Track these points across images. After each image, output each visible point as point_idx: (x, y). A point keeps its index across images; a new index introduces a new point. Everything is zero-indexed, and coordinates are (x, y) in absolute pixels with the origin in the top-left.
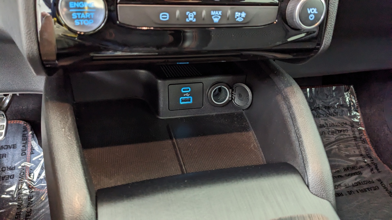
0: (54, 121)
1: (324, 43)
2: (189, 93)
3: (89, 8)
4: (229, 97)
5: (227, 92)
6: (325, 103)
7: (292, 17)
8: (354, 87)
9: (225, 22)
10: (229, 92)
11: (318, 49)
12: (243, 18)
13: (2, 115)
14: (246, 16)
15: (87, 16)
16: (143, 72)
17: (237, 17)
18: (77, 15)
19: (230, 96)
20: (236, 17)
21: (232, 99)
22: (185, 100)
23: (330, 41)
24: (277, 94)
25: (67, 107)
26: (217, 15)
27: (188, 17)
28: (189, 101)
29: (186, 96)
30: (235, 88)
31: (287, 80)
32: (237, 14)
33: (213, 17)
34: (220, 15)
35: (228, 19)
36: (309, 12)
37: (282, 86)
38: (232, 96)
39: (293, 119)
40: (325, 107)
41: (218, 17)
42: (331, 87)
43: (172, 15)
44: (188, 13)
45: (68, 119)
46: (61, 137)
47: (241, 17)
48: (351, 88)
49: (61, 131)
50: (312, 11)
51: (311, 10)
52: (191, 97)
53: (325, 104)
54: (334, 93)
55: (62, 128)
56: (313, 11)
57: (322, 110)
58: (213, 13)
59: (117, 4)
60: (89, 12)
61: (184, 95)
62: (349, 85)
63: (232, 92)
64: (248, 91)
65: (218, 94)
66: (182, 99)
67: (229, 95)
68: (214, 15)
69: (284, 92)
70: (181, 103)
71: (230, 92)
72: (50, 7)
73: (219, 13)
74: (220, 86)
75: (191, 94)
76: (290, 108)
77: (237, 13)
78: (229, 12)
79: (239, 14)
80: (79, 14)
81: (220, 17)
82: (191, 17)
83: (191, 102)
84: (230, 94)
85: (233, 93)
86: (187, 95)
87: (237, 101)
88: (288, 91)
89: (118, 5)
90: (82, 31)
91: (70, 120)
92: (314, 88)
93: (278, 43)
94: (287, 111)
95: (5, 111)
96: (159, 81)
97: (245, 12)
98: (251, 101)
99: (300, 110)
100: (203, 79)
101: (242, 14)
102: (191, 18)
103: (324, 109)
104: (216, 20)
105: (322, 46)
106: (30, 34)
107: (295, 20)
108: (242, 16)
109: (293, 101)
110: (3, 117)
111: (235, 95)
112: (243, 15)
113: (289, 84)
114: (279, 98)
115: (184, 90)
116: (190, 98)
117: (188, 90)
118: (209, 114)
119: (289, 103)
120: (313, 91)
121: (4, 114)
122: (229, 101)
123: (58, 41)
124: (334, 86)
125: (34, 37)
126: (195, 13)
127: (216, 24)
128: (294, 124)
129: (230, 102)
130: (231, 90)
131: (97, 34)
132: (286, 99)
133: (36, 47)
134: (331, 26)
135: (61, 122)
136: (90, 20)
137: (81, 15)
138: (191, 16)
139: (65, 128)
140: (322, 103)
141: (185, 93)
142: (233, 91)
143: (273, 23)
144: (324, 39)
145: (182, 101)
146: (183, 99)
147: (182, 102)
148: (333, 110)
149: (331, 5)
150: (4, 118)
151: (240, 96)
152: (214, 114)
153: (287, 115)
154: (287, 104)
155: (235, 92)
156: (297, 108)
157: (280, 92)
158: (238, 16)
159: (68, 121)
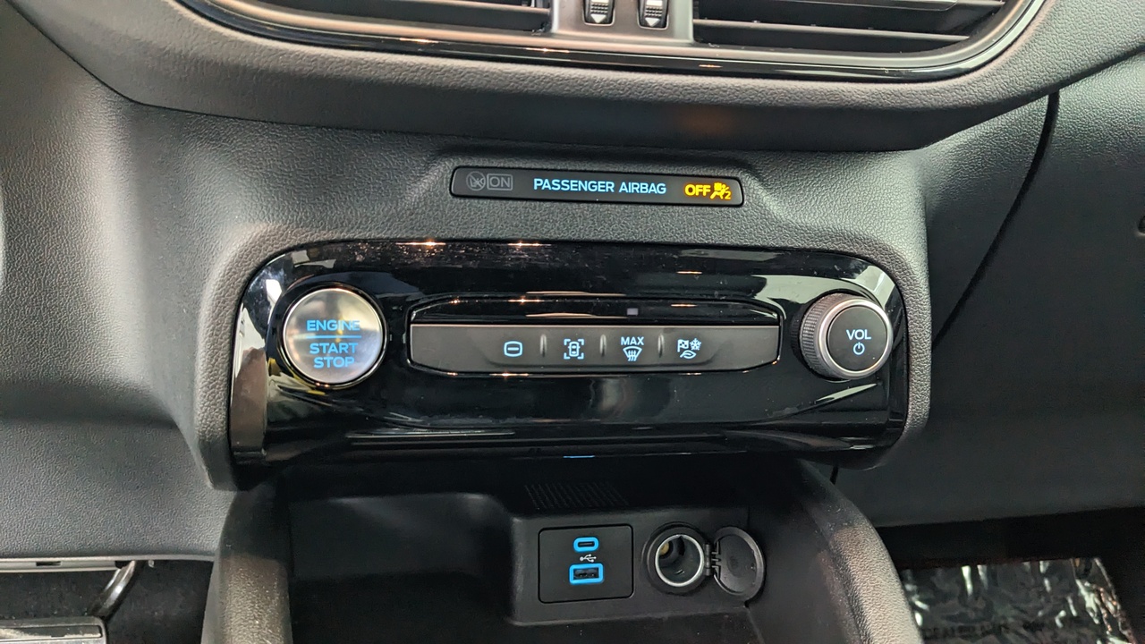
0: (238, 602)
1: (910, 414)
2: (593, 554)
3: (347, 331)
4: (705, 567)
5: (698, 553)
6: (1023, 611)
7: (814, 351)
8: (1103, 562)
9: (651, 359)
10: (704, 551)
11: (902, 425)
12: (694, 351)
13: (98, 630)
14: (701, 347)
15: (341, 349)
16: (476, 498)
17: (682, 350)
18: (321, 348)
19: (708, 564)
20: (679, 351)
21: (713, 571)
22: (584, 575)
23: (927, 407)
24: (819, 550)
25: (275, 568)
26: (633, 345)
27: (567, 351)
28: (596, 576)
29: (586, 562)
30: (719, 540)
31: (841, 511)
32: (682, 343)
33: (625, 350)
34: (640, 346)
35: (661, 354)
36: (851, 338)
37: (827, 527)
38: (713, 563)
39: (857, 612)
40: (1027, 626)
41: (637, 351)
42: (1036, 563)
43: (530, 345)
44: (566, 341)
45: (272, 598)
46: (250, 639)
47: (690, 348)
48: (1093, 565)
49: (251, 624)
50: (858, 337)
51: (855, 332)
52: (600, 566)
53: (1024, 616)
54: (1046, 582)
55: (256, 619)
56: (860, 335)
57: (1017, 633)
58: (623, 341)
59: (410, 323)
60: (344, 340)
61: (582, 559)
62: (1087, 556)
63: (710, 553)
64: (753, 548)
65: (677, 560)
66: (575, 570)
67: (705, 560)
68: (627, 346)
69: (835, 542)
70: (573, 582)
71: (708, 554)
72: (264, 336)
73: (637, 341)
74: (678, 536)
75: (599, 556)
76: (847, 582)
77: (680, 341)
78: (661, 340)
79: (687, 342)
80: (324, 345)
81: (640, 350)
82: (575, 350)
83: (600, 579)
84: (708, 559)
85: (714, 557)
86: (589, 558)
87: (726, 579)
88: (843, 538)
89: (412, 326)
90: (328, 379)
91: (276, 600)
92: (985, 567)
93: (788, 411)
94: (841, 592)
95: (106, 620)
96: (516, 520)
97: (699, 340)
98: (762, 576)
99: (872, 588)
100: (632, 515)
101: (692, 343)
102: (574, 352)
103: (1023, 631)
104: (632, 356)
105: (908, 421)
106: (214, 387)
107: (819, 356)
108: (693, 348)
109: (854, 565)
110: (99, 635)
111: (720, 560)
112: (696, 344)
113: (846, 522)
114: (823, 558)
115: (580, 545)
116: (597, 569)
117: (592, 544)
118: (650, 615)
119: (846, 569)
120: (981, 573)
121: (102, 625)
122: (704, 578)
123: (270, 405)
124: (1044, 560)
125: (221, 394)
126: (582, 341)
127: (632, 365)
128: (857, 626)
129: (707, 580)
130: (707, 546)
131: (360, 388)
132: (838, 560)
133: (221, 417)
134: (922, 371)
135: (253, 603)
136: (347, 358)
137: (327, 348)
138: (574, 347)
139: (261, 619)
140: (1014, 612)
141: (584, 554)
142: (713, 548)
143: (771, 363)
144: (911, 403)
145: (578, 575)
146: (580, 572)
147: (575, 579)
148: (1051, 633)
149: (912, 324)
150: (101, 636)
151: (733, 564)
152: (666, 615)
153: (842, 603)
154: (841, 572)
155: (720, 553)
156: (865, 582)
157: (823, 544)
158: (683, 346)
159: (270, 603)
